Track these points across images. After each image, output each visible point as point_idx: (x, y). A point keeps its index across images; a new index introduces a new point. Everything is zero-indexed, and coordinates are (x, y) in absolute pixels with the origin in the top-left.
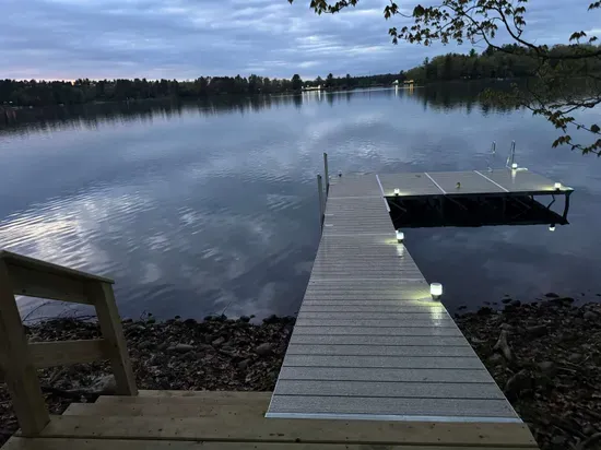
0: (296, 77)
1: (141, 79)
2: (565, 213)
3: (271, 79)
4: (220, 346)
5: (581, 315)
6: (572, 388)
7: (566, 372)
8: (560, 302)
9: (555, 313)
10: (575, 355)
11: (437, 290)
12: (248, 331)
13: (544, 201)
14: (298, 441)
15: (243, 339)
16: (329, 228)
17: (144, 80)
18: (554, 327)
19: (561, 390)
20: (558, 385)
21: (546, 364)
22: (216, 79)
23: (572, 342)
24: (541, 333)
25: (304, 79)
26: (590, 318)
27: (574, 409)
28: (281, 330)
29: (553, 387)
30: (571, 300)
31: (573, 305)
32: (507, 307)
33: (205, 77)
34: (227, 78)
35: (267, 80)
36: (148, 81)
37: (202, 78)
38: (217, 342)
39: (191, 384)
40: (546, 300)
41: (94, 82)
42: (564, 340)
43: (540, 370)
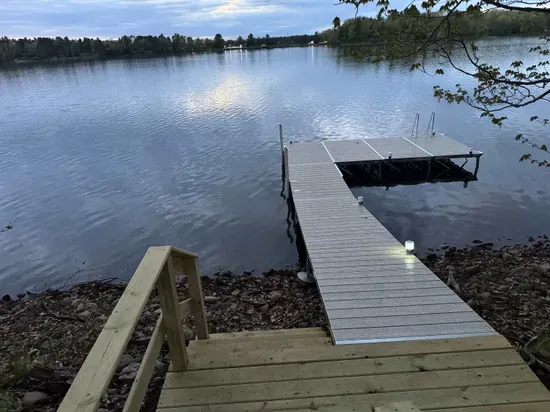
0: (218, 36)
1: (63, 38)
2: (476, 172)
3: (194, 39)
4: (238, 296)
5: (501, 256)
6: (506, 310)
7: (499, 299)
8: (484, 247)
9: (483, 255)
10: (502, 287)
11: (410, 246)
12: (256, 283)
13: (458, 162)
14: (367, 357)
15: (255, 290)
16: (297, 193)
17: (66, 38)
18: (485, 266)
19: (499, 312)
20: (496, 308)
21: (486, 294)
22: (140, 38)
23: (499, 276)
24: (477, 271)
25: (226, 38)
26: (508, 259)
27: (510, 324)
28: (281, 280)
29: (493, 310)
30: (491, 244)
31: (494, 248)
32: (446, 253)
33: (128, 35)
34: (150, 37)
35: (189, 39)
36: (70, 39)
37: (125, 37)
38: (236, 293)
39: (233, 327)
40: (474, 245)
41: (13, 40)
42: (493, 276)
43: (482, 299)
